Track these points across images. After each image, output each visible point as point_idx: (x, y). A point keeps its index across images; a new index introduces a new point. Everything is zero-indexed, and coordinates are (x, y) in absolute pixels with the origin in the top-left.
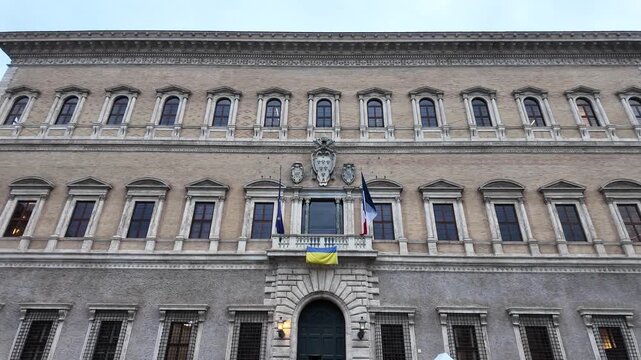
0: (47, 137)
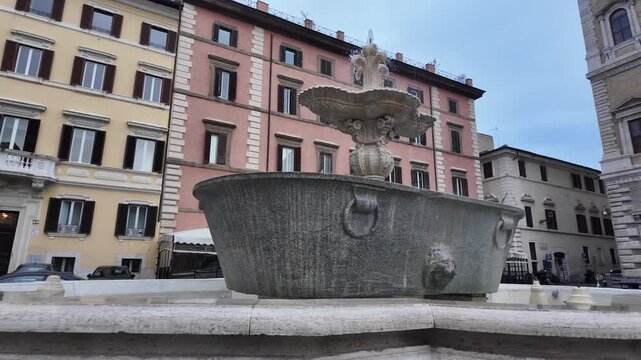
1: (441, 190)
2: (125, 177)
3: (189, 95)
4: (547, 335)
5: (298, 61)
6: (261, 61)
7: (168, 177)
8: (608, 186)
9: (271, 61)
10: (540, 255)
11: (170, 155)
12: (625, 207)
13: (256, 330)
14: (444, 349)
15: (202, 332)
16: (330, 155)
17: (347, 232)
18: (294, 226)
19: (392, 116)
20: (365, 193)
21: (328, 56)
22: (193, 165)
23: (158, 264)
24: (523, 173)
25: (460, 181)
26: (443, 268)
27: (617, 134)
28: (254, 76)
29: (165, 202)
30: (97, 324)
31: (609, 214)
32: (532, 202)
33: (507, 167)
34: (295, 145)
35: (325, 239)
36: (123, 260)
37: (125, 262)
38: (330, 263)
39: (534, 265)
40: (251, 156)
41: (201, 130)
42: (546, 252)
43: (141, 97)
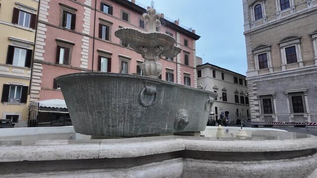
0: (282, 18)
1: (179, 83)
2: (8, 69)
3: (47, 24)
4: (234, 151)
5: (110, 12)
6: (90, 10)
7: (34, 70)
8: (249, 83)
9: (95, 10)
10: (219, 112)
11: (36, 58)
12: (254, 92)
13: (102, 156)
14: (189, 159)
15: (73, 158)
16: (126, 63)
17: (141, 104)
18: (114, 101)
19: (162, 47)
20: (151, 85)
21: (126, 11)
22: (49, 64)
23: (29, 118)
24: (214, 76)
25: (187, 79)
26: (184, 120)
27: (253, 60)
28: (86, 17)
29: (33, 84)
30: (10, 157)
31: (248, 95)
32: (217, 89)
33: (208, 73)
34: (108, 56)
35: (130, 107)
36: (7, 116)
37: (8, 117)
38: (132, 119)
39: (217, 117)
40: (83, 61)
41: (55, 45)
42: (221, 111)
43: (17, 23)
